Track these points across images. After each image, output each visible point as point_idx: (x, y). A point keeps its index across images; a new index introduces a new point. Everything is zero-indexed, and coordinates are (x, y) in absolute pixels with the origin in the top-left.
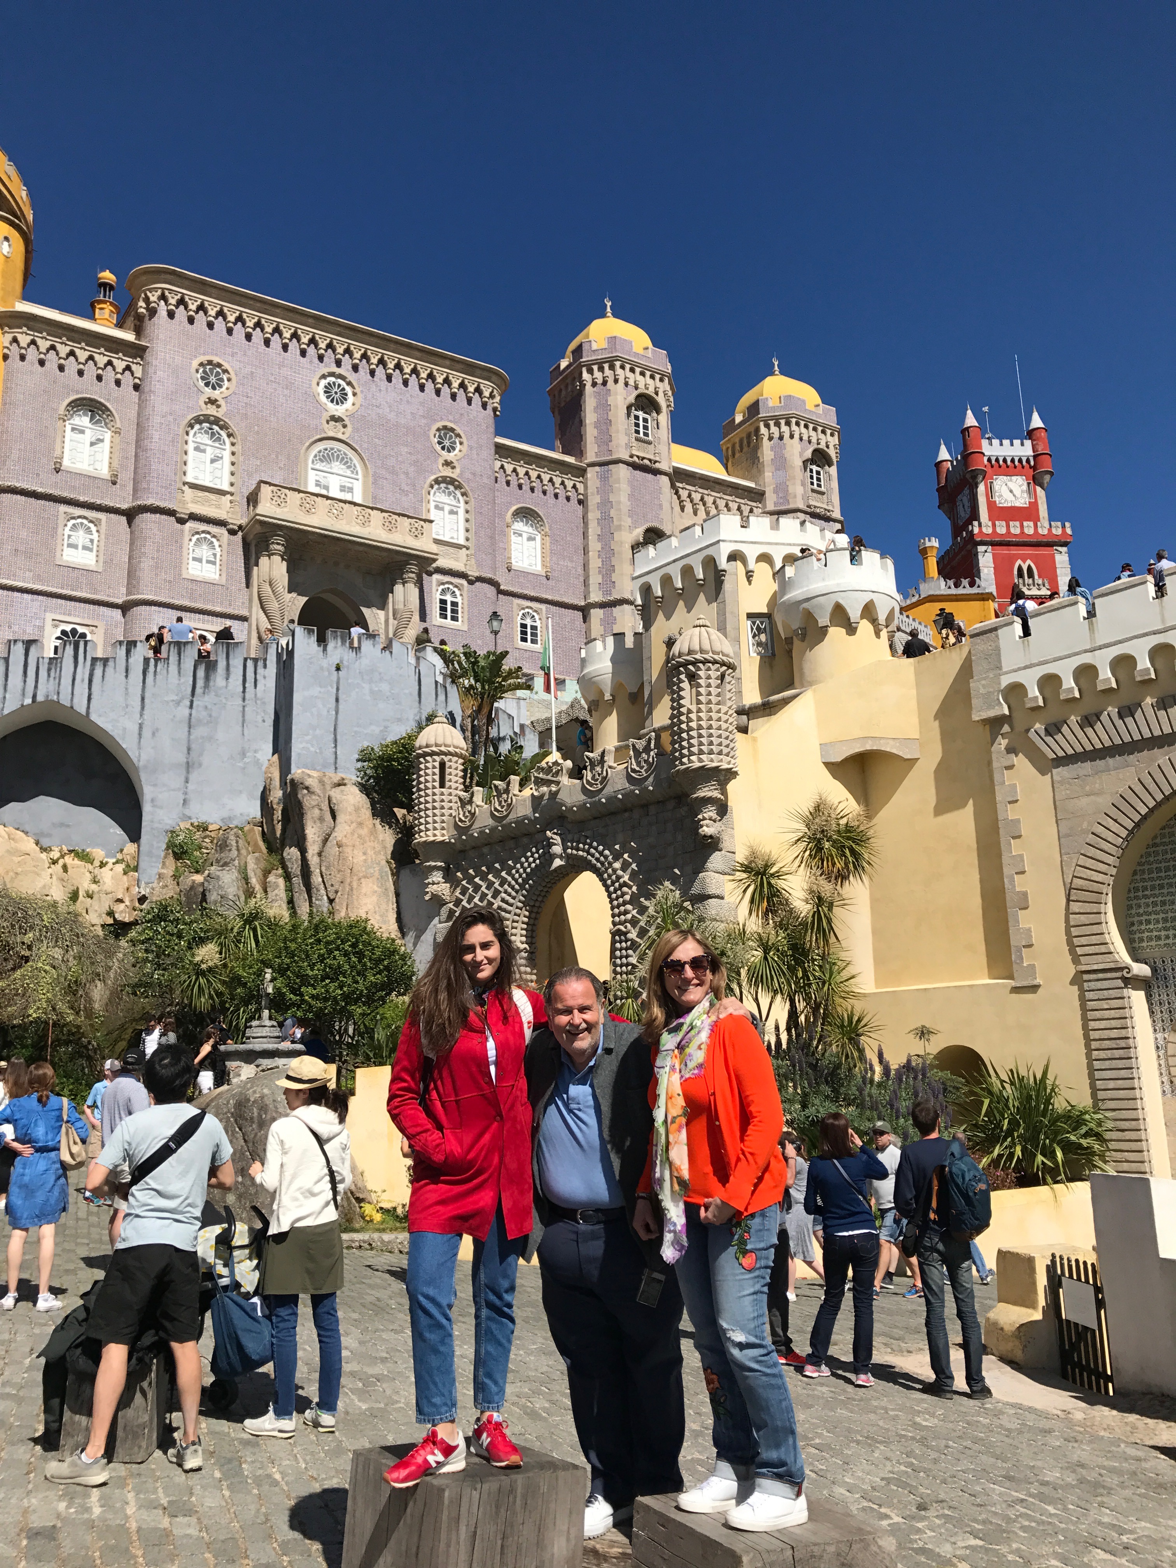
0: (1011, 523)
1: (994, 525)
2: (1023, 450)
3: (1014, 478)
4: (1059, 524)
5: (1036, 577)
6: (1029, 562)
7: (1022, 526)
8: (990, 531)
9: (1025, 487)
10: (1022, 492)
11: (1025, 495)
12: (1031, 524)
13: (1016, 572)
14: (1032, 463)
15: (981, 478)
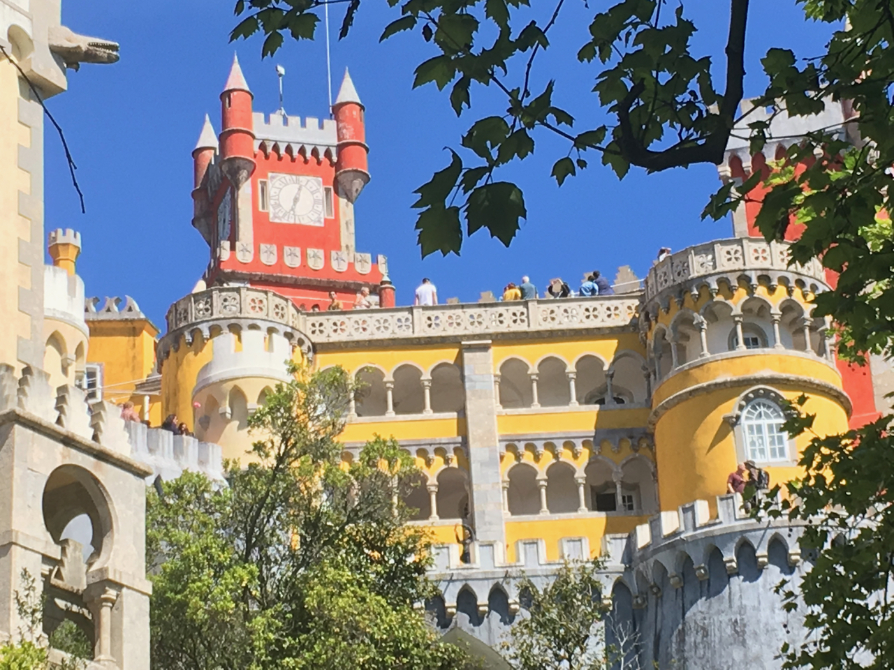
0: (287, 249)
1: (257, 251)
2: (322, 135)
3: (303, 179)
4: (368, 256)
7: (304, 256)
8: (249, 258)
9: (321, 194)
10: (316, 202)
11: (320, 208)
12: (321, 253)
14: (335, 159)
15: (244, 173)
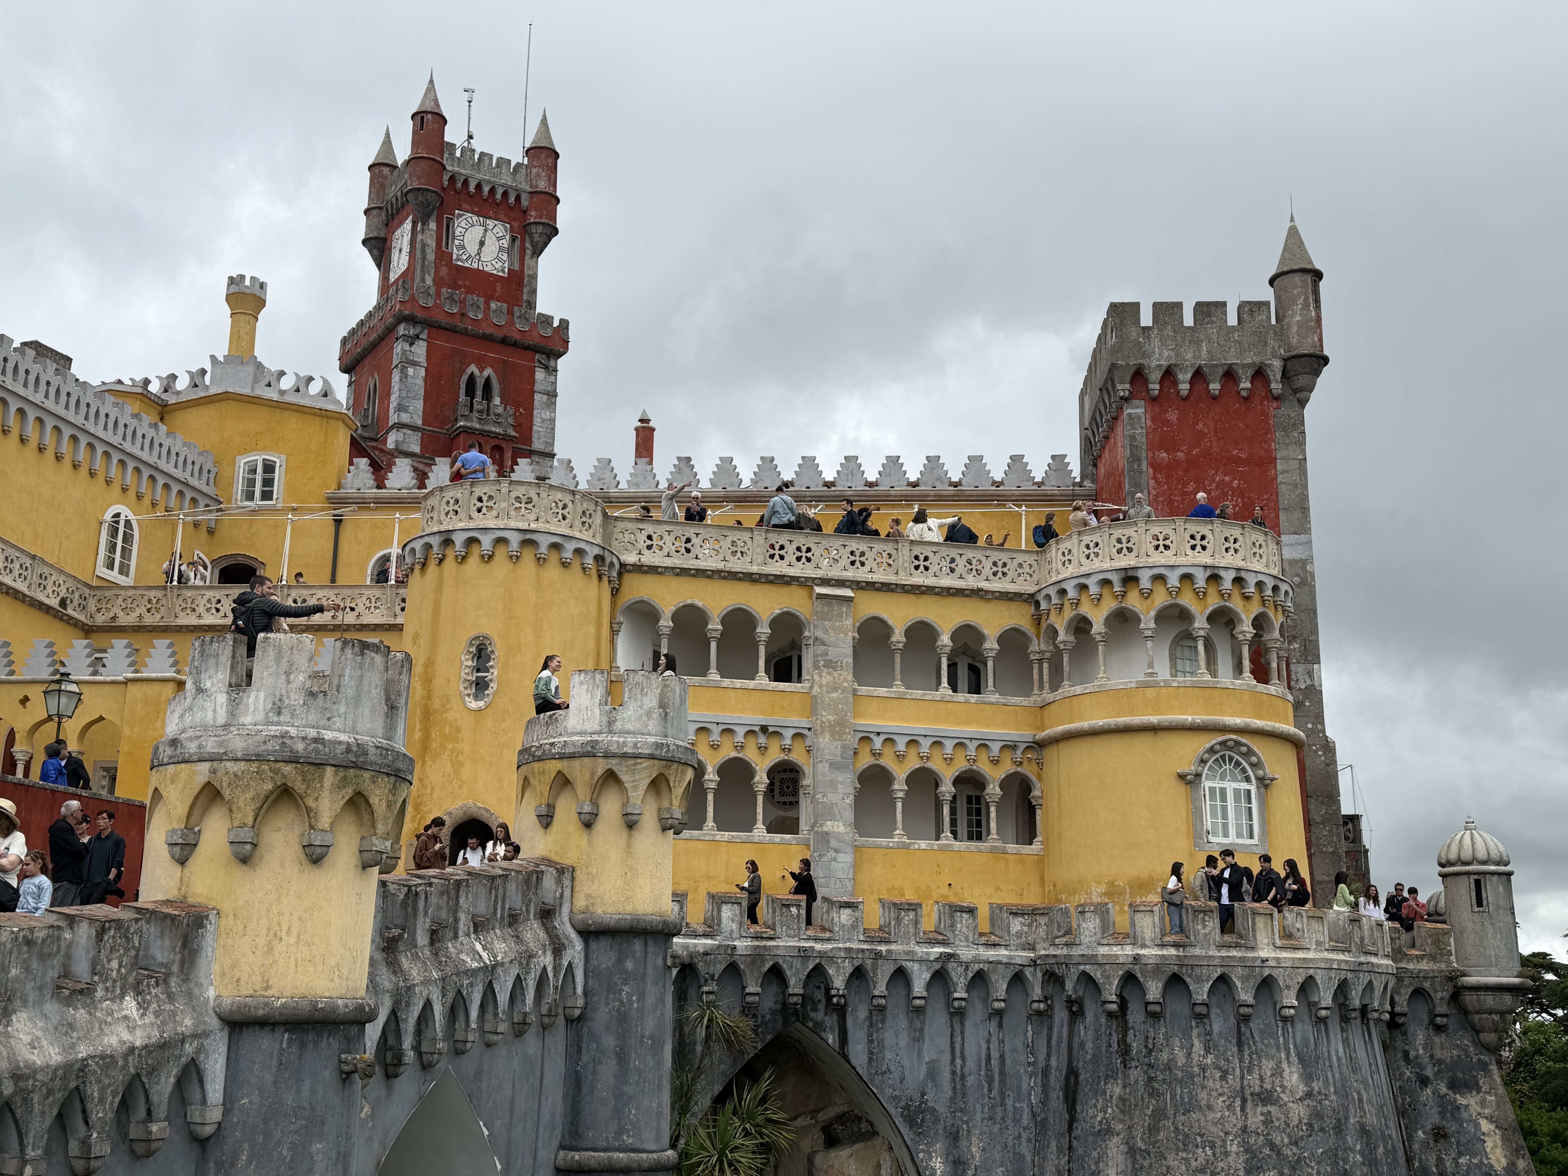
0: (470, 298)
1: (438, 294)
2: (514, 178)
3: (490, 223)
5: (497, 401)
6: (488, 372)
7: (487, 308)
8: (430, 303)
9: (505, 243)
10: (501, 249)
11: (505, 257)
12: (503, 307)
13: (463, 385)
14: (525, 203)
15: (432, 206)
